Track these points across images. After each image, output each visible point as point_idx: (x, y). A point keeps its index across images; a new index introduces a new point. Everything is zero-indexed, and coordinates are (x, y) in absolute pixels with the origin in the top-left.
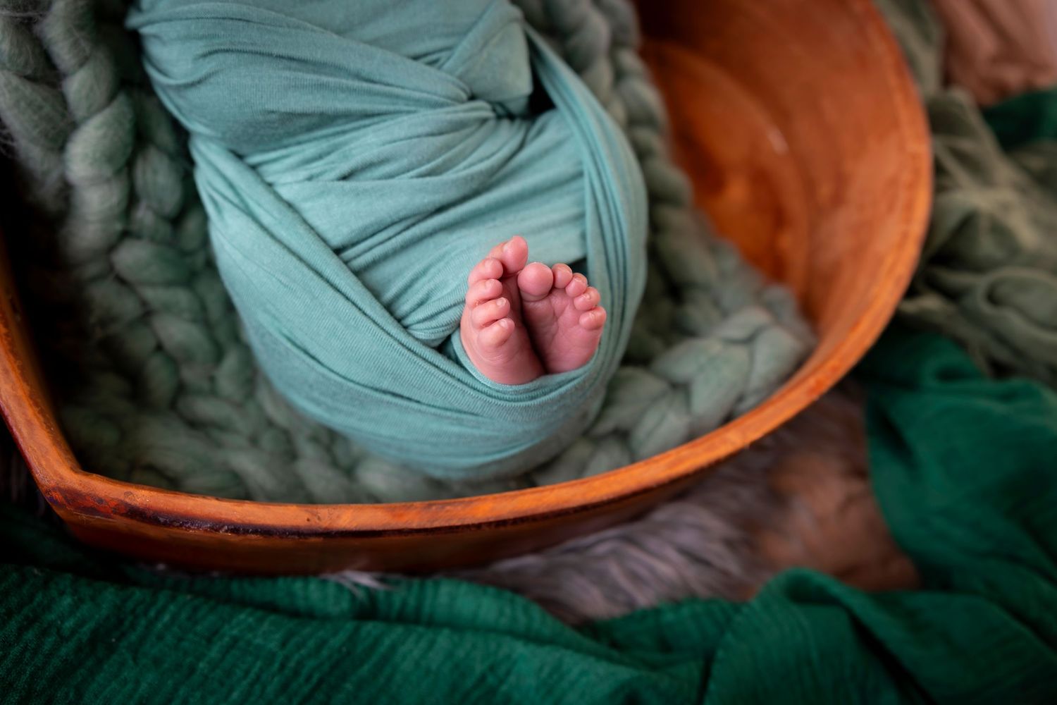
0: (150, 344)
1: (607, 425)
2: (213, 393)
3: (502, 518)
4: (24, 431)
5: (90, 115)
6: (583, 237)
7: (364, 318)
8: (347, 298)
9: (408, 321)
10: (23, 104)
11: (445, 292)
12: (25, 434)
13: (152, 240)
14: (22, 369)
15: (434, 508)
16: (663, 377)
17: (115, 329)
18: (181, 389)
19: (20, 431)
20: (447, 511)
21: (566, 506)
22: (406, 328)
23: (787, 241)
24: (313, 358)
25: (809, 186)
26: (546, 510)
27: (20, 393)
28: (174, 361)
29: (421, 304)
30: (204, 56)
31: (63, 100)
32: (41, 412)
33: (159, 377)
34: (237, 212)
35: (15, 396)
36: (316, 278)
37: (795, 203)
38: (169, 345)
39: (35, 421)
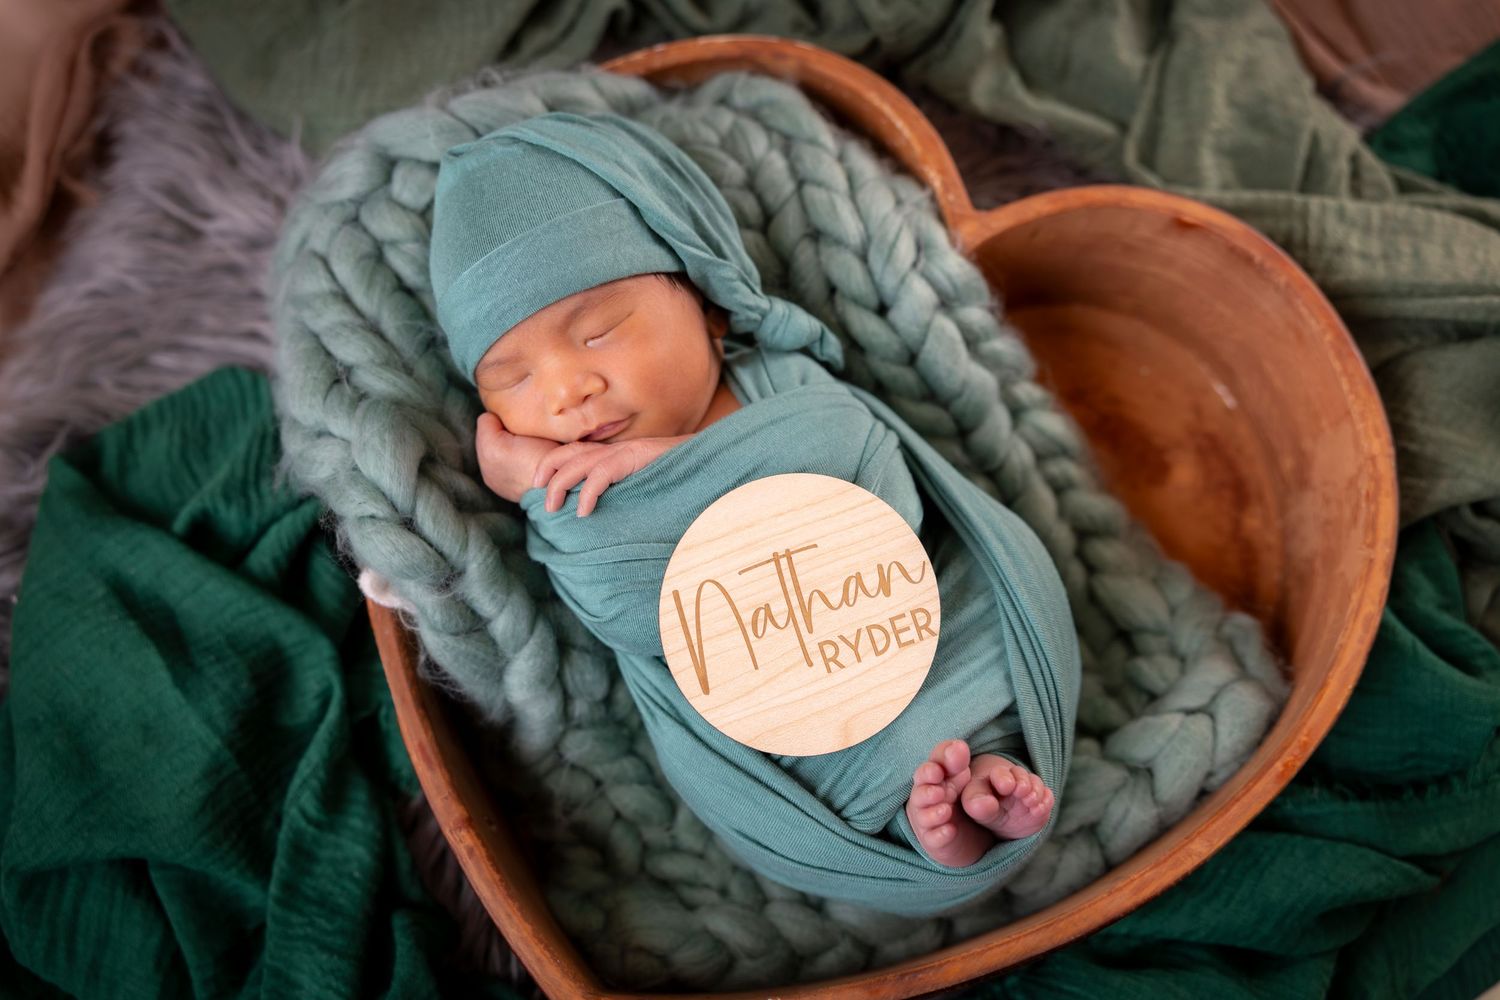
0: (609, 815)
1: (1070, 826)
2: (675, 849)
3: (973, 977)
4: (537, 968)
5: (517, 649)
6: (1008, 678)
7: (809, 820)
8: (789, 801)
9: (845, 814)
10: (461, 658)
11: (880, 780)
12: (539, 972)
13: (593, 724)
14: (520, 909)
15: (907, 978)
16: (1119, 761)
17: (578, 815)
18: (646, 849)
19: (533, 970)
20: (920, 979)
21: (1035, 953)
22: (846, 820)
23: (1253, 522)
24: (766, 848)
25: (1272, 457)
26: (1015, 961)
27: (525, 934)
28: (632, 826)
29: (857, 795)
30: (610, 598)
31: (493, 642)
32: (546, 947)
33: (625, 847)
34: (668, 720)
35: (522, 938)
36: (755, 785)
37: (1256, 471)
38: (627, 812)
39: (544, 958)
